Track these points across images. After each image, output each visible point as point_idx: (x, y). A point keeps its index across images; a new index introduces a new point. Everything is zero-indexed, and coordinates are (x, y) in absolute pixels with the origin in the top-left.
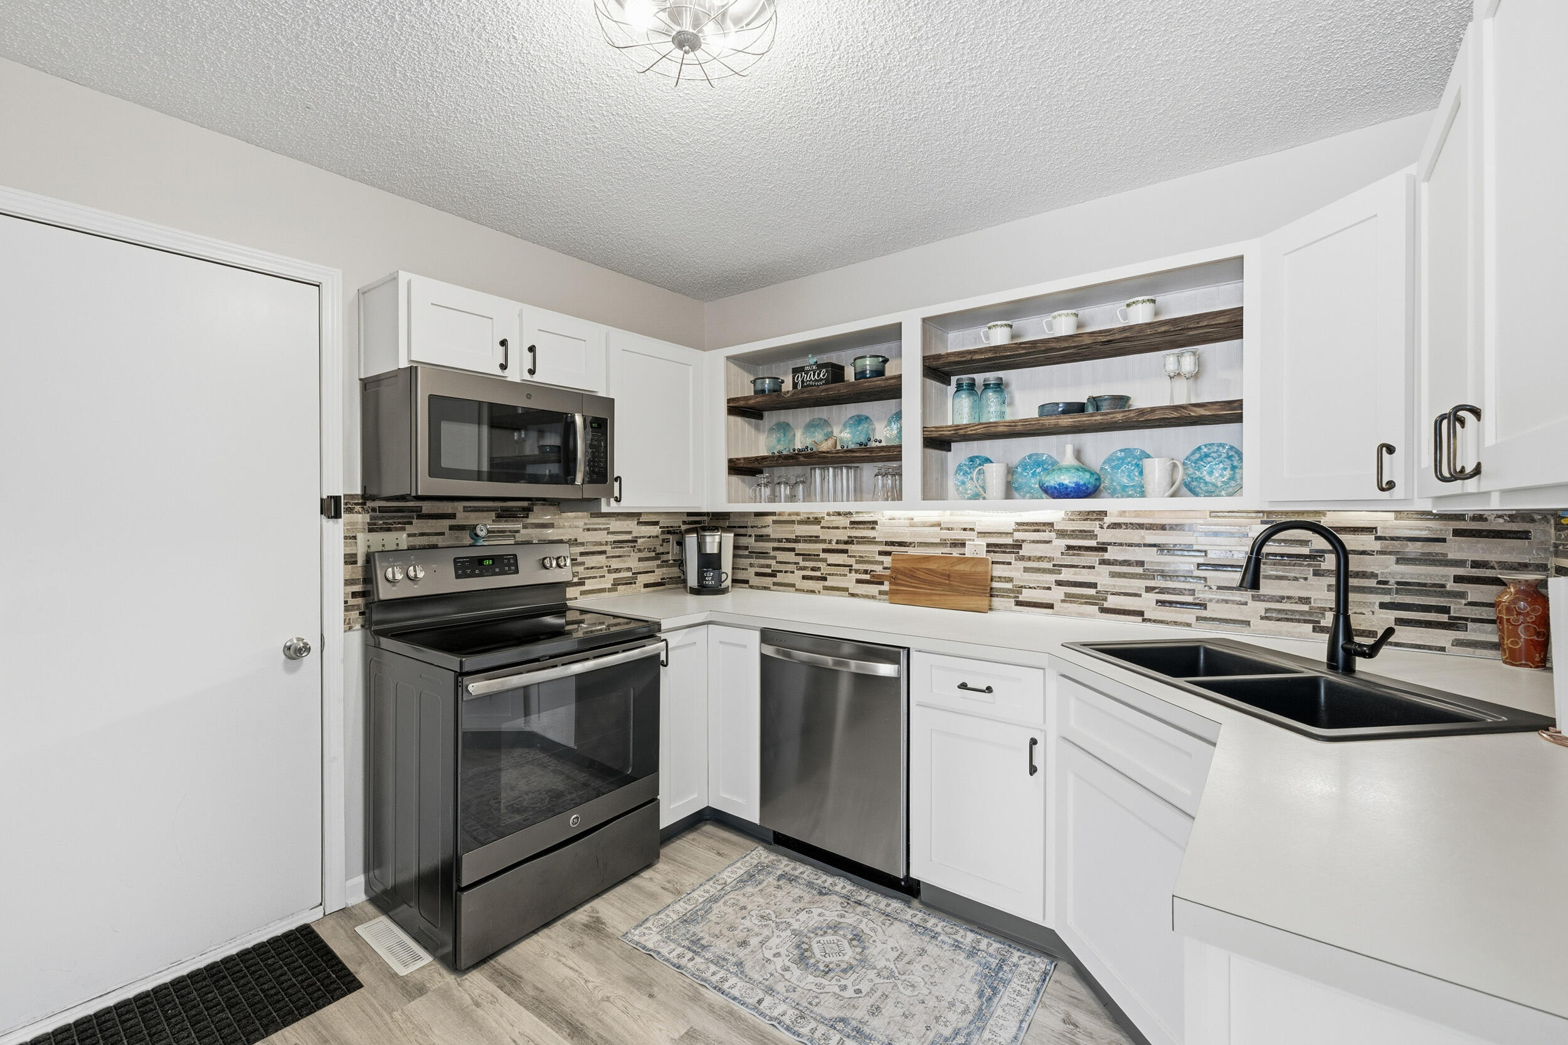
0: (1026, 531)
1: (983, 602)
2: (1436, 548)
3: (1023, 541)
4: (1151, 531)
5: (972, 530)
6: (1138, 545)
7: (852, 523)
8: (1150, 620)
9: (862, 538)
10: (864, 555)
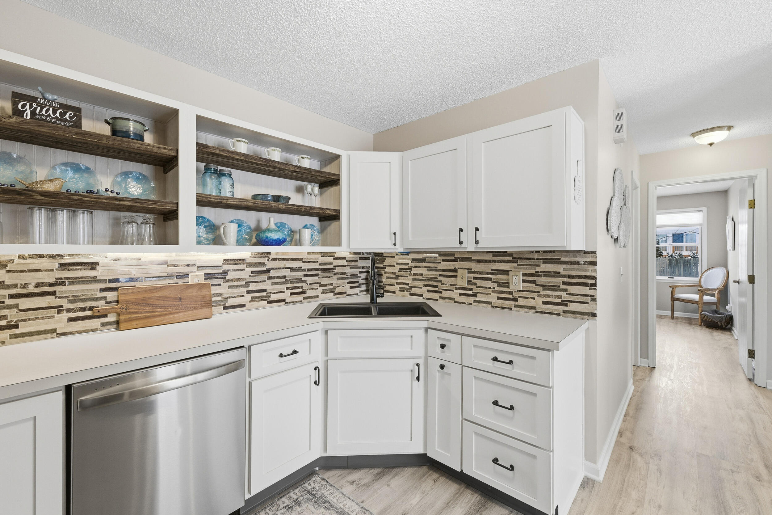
0: (230, 264)
1: (204, 312)
2: (356, 263)
3: (228, 270)
4: (288, 262)
5: (194, 265)
6: (283, 268)
7: (61, 265)
8: (288, 303)
9: (76, 278)
10: (79, 294)
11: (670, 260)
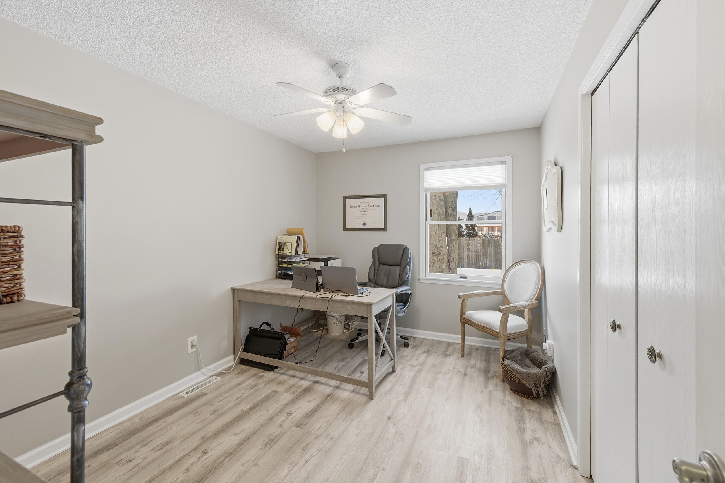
11: (483, 240)
